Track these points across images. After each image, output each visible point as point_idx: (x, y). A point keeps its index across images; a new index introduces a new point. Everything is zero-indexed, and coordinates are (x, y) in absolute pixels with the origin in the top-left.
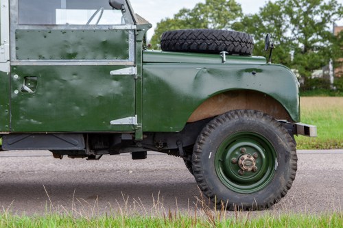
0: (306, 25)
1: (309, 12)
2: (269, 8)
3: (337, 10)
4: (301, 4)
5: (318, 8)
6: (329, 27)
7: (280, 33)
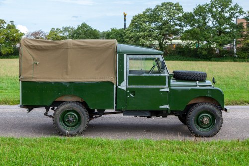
0: (220, 19)
1: (222, 11)
2: (198, 9)
3: (238, 11)
4: (217, 7)
5: (227, 9)
6: (234, 21)
7: (205, 24)
